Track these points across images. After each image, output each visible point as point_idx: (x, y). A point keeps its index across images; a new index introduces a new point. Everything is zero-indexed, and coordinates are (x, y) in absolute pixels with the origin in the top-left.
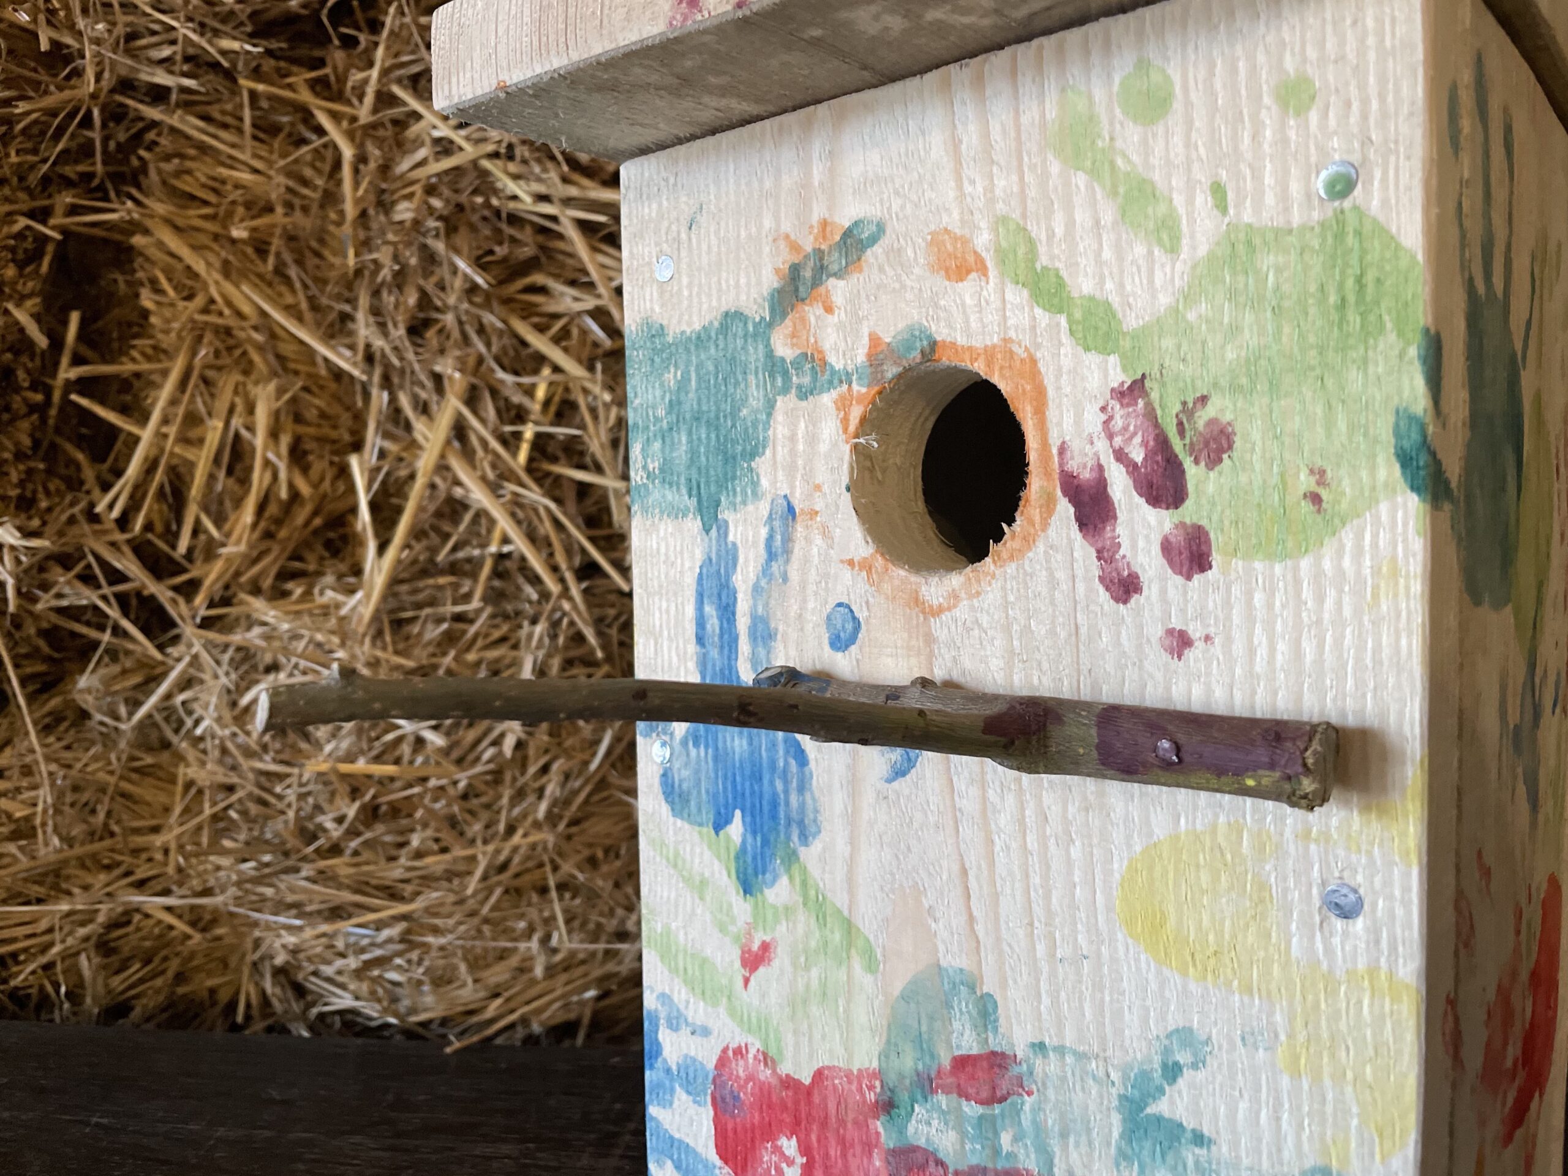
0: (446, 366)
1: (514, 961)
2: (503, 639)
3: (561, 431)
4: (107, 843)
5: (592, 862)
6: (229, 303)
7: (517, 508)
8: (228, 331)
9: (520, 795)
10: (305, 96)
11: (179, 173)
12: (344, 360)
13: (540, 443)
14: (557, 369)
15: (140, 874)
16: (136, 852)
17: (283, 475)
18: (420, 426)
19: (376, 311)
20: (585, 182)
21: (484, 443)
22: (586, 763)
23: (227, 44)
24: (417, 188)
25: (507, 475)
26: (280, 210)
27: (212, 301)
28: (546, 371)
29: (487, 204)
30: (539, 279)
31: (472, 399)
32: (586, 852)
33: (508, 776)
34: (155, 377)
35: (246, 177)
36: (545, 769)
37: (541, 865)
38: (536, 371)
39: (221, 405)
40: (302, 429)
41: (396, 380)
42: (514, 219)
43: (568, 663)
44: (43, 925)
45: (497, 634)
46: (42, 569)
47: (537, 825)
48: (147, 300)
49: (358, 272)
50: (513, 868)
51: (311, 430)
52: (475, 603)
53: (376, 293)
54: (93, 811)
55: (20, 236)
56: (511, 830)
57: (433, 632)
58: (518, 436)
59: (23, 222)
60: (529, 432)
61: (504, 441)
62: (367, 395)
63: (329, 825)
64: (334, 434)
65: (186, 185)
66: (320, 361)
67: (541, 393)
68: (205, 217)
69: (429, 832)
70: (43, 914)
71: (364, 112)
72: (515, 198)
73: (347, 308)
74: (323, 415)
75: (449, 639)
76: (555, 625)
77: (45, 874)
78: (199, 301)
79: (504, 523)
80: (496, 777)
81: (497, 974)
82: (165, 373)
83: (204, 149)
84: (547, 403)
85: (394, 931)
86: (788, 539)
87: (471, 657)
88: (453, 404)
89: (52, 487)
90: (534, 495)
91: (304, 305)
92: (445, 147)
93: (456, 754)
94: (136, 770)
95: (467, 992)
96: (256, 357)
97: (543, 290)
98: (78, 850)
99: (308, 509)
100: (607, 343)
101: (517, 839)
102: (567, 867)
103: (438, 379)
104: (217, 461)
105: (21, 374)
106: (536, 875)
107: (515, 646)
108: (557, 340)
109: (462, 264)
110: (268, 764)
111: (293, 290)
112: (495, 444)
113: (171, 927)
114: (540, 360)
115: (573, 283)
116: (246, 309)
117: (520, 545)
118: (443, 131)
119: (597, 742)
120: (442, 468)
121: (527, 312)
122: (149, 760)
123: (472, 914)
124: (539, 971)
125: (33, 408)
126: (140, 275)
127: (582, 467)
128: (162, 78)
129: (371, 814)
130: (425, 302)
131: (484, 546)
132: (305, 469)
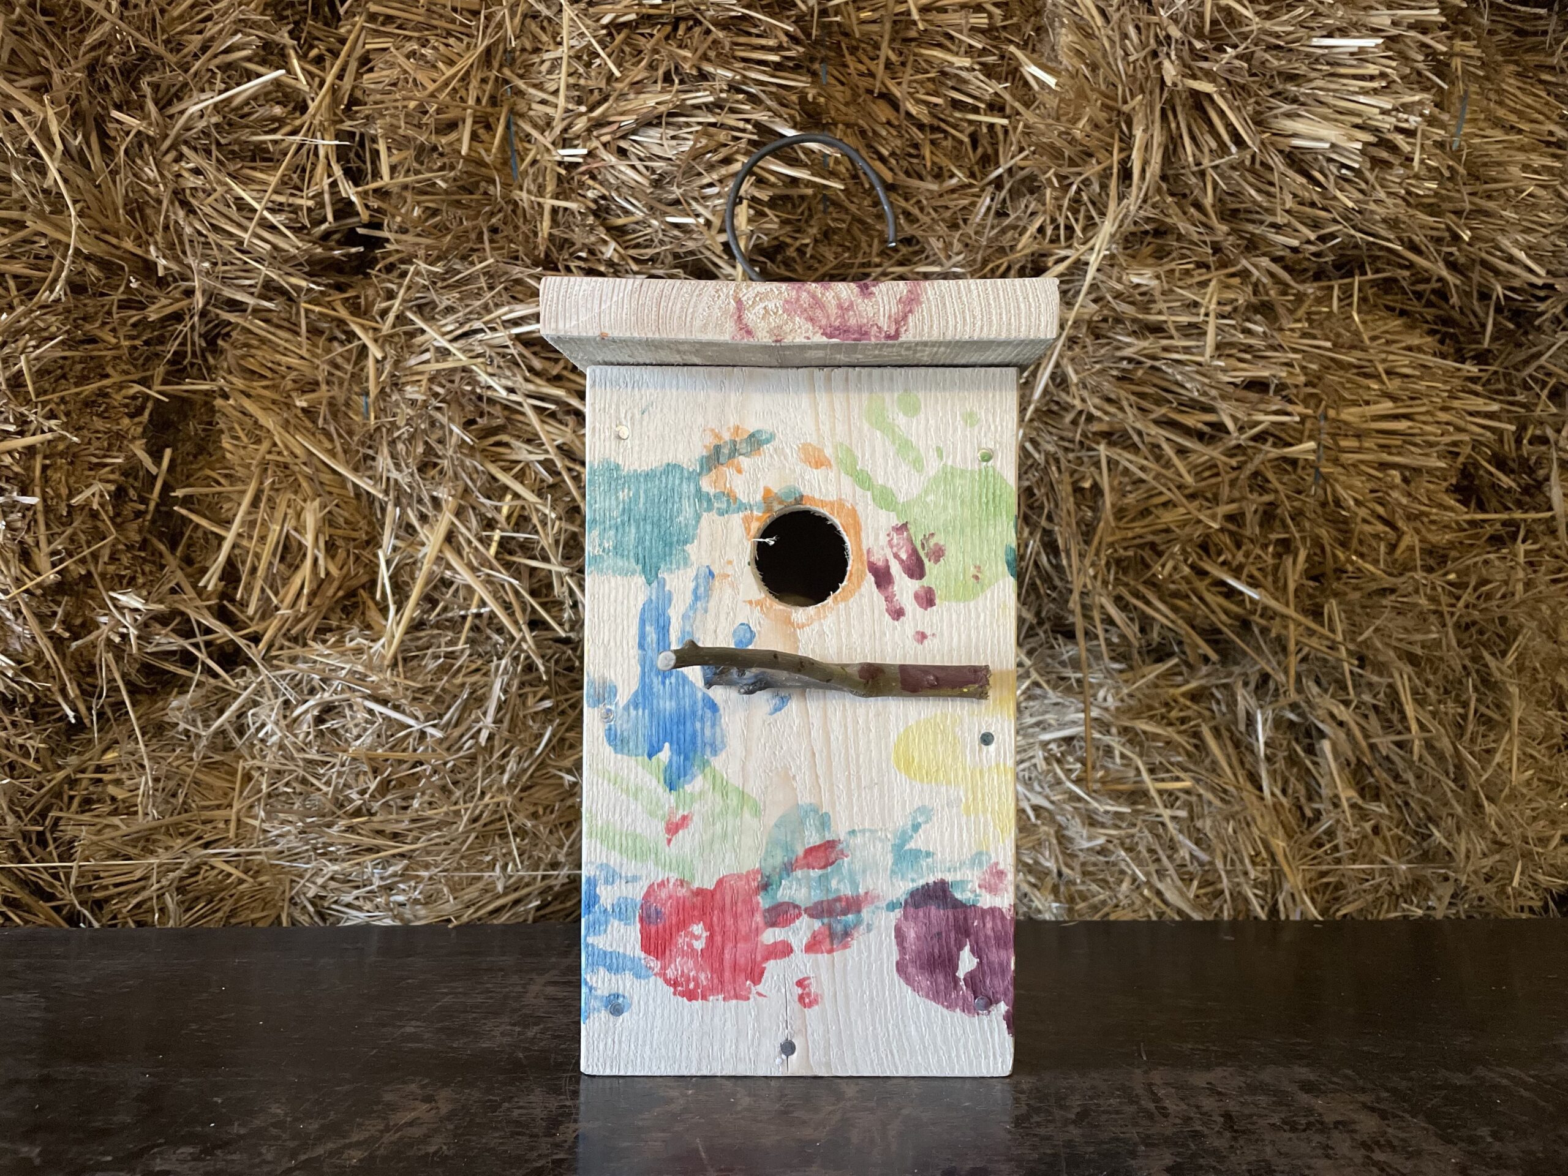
0: (442, 493)
1: (480, 885)
2: (477, 670)
3: (521, 536)
4: (185, 816)
5: (535, 816)
6: (287, 447)
7: (489, 581)
8: (286, 466)
9: (488, 771)
10: (343, 313)
11: (243, 357)
12: (366, 485)
13: (503, 543)
14: (516, 496)
15: (208, 838)
16: (204, 823)
17: (321, 562)
18: (423, 532)
19: (394, 456)
20: (538, 381)
21: (469, 542)
22: (532, 750)
23: (294, 280)
24: (424, 378)
25: (485, 562)
26: (324, 387)
27: (275, 445)
28: (509, 497)
29: (473, 392)
30: (505, 438)
31: (459, 513)
32: (532, 809)
33: (480, 759)
34: (234, 496)
35: (294, 361)
36: (505, 755)
37: (502, 818)
38: (501, 498)
39: (279, 514)
40: (333, 531)
41: (404, 501)
42: (491, 401)
43: (522, 685)
44: (138, 874)
45: (474, 667)
46: (146, 625)
47: (501, 790)
48: (226, 442)
49: (378, 429)
50: (482, 822)
51: (340, 532)
52: (460, 647)
53: (392, 443)
54: (174, 795)
55: (134, 398)
56: (483, 793)
57: (432, 665)
58: (490, 538)
59: (137, 388)
60: (497, 535)
61: (481, 540)
62: (383, 510)
63: (354, 796)
64: (354, 535)
65: (251, 363)
66: (350, 486)
67: (505, 511)
68: (265, 387)
69: (426, 798)
70: (137, 867)
71: (386, 328)
72: (489, 387)
73: (371, 452)
74: (347, 522)
75: (443, 670)
76: (516, 659)
77: (138, 840)
78: (265, 446)
79: (481, 591)
80: (472, 759)
81: (472, 893)
82: (243, 492)
83: (263, 341)
84: (509, 518)
85: (398, 867)
86: (709, 590)
87: (458, 680)
88: (446, 518)
89: (147, 569)
90: (504, 576)
91: (339, 449)
92: (444, 353)
93: (446, 745)
94: (206, 766)
95: (449, 906)
96: (305, 484)
97: (507, 445)
98: (168, 820)
99: (336, 584)
100: (551, 480)
101: (487, 799)
102: (521, 819)
103: (436, 502)
104: (274, 554)
105: (132, 493)
106: (498, 825)
107: (486, 674)
108: (516, 477)
109: (456, 430)
110: (313, 754)
111: (331, 440)
112: (476, 543)
113: (229, 875)
114: (506, 489)
115: (529, 441)
116: (298, 451)
117: (493, 606)
118: (443, 343)
119: (541, 735)
120: (439, 559)
121: (496, 459)
122: (217, 758)
123: (455, 851)
124: (500, 888)
125: (139, 514)
126: (222, 426)
127: (534, 558)
128: (240, 297)
129: (385, 787)
130: (429, 450)
131: (468, 608)
132: (333, 557)
